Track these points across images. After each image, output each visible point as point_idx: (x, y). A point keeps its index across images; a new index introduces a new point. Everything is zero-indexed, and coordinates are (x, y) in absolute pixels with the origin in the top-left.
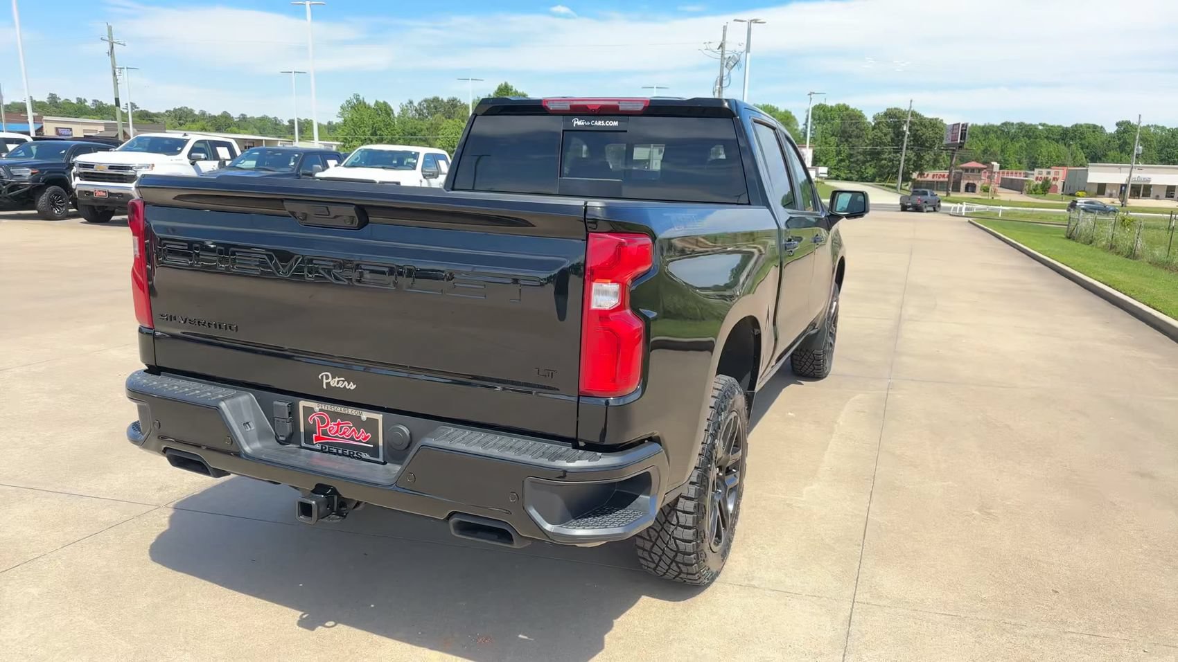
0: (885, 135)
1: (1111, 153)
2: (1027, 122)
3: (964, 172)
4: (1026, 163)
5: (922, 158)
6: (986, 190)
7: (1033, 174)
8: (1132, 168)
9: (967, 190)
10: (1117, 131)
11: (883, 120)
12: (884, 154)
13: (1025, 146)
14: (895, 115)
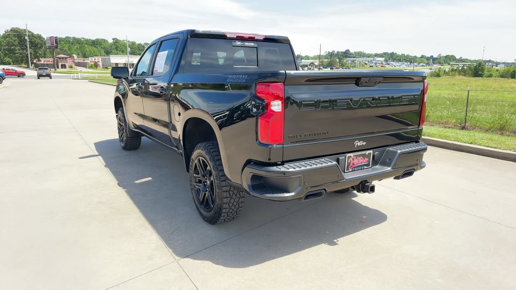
0: (14, 41)
1: (113, 51)
2: (77, 37)
3: (59, 60)
4: (81, 55)
5: (37, 52)
6: (71, 67)
7: (89, 60)
8: (128, 57)
9: (62, 68)
10: (113, 42)
11: (11, 33)
12: (16, 51)
13: (79, 47)
14: (17, 31)
